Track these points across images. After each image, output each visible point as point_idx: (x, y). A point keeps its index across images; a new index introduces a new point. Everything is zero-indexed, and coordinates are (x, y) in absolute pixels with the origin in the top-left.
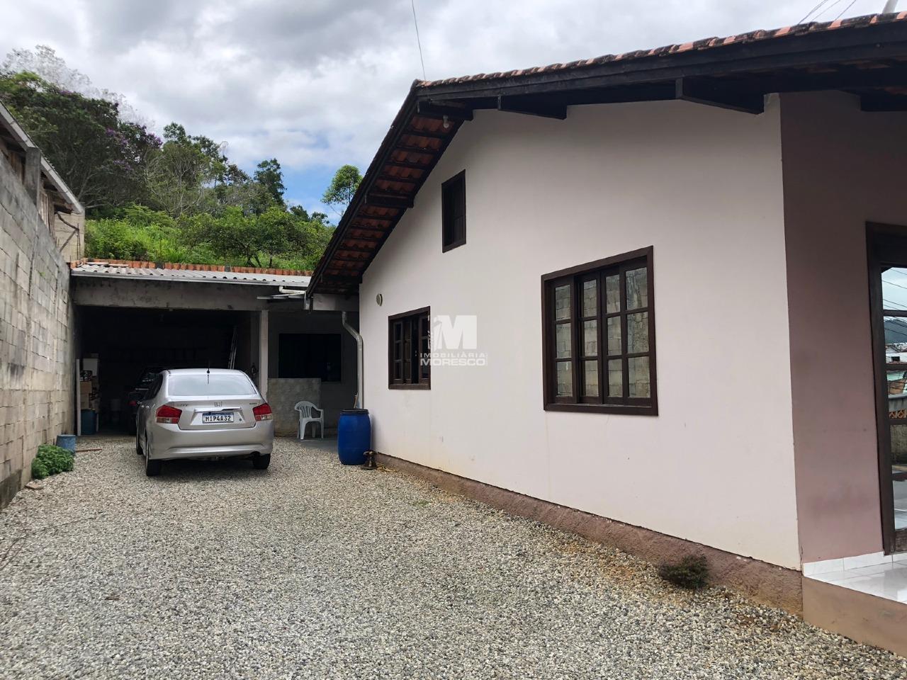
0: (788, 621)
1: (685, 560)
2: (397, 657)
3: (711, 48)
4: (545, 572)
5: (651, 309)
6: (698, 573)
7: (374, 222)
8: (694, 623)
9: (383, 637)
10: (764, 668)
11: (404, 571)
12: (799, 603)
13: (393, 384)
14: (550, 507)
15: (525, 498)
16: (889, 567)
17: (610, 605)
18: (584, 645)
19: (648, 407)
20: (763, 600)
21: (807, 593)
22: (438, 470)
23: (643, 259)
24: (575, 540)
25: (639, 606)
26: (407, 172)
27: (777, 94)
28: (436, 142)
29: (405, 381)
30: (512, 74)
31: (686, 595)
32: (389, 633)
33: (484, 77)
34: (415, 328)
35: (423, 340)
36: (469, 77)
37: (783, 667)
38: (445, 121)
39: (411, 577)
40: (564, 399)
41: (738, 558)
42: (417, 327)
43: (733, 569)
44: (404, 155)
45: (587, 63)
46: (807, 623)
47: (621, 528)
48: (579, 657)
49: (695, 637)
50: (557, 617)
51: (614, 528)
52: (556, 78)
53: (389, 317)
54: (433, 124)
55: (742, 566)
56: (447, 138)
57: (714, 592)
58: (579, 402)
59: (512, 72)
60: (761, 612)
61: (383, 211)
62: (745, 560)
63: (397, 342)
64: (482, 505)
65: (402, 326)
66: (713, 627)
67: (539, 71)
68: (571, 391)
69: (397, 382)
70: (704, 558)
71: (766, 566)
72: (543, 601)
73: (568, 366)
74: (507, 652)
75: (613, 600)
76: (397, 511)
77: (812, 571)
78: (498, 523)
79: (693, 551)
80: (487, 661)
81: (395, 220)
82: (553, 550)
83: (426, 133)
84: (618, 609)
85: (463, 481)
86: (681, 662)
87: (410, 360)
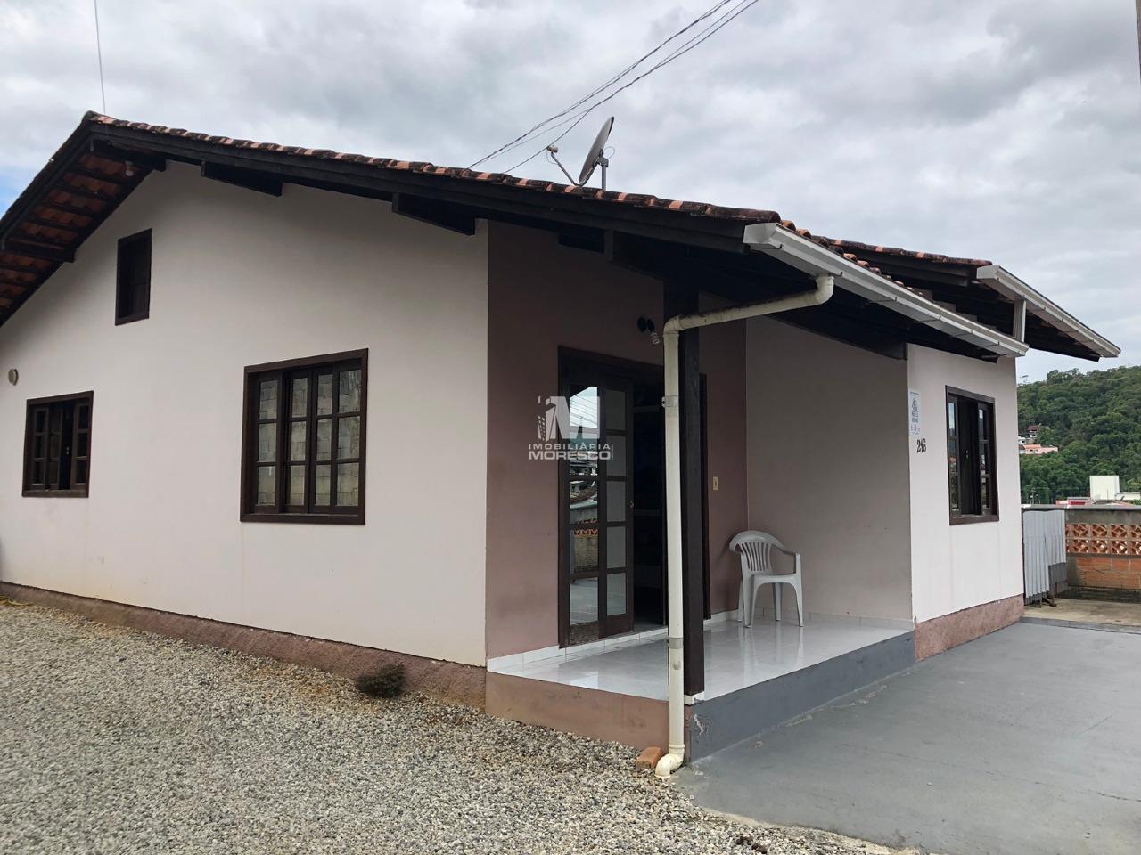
0: (472, 715)
1: (384, 670)
2: (55, 794)
3: (424, 174)
4: (233, 697)
5: (363, 413)
6: (393, 681)
7: (12, 274)
8: (386, 727)
9: (34, 779)
10: (443, 755)
11: (53, 713)
12: (482, 697)
13: (28, 490)
14: (242, 630)
15: (212, 623)
16: (563, 660)
17: (303, 721)
18: (273, 758)
19: (355, 515)
20: (453, 699)
21: (490, 687)
22: (94, 599)
23: (357, 361)
24: (269, 664)
25: (333, 718)
26: (67, 217)
27: (486, 220)
28: (113, 188)
29: (48, 487)
30: (221, 142)
31: (382, 703)
32: (41, 774)
33: (185, 134)
34: (68, 417)
35: (80, 435)
36: (165, 128)
37: (460, 751)
38: (128, 167)
39: (63, 718)
40: (264, 509)
41: (434, 662)
42: (72, 416)
43: (428, 673)
44: (64, 197)
45: (306, 153)
46: (488, 714)
47: (320, 645)
48: (267, 768)
49: (385, 738)
50: (245, 737)
51: (313, 646)
52: (271, 160)
53: (28, 401)
54: (111, 167)
55: (436, 670)
56: (128, 187)
57: (408, 698)
58: (283, 512)
59: (220, 138)
60: (449, 710)
61: (26, 261)
62: (440, 664)
63: (39, 434)
64: (155, 636)
65: (47, 413)
66: (403, 728)
67: (252, 146)
68: (274, 501)
69: (36, 487)
70: (401, 666)
71: (457, 666)
72: (230, 724)
73: (271, 470)
74: (188, 774)
75: (307, 715)
76: (37, 650)
77: (495, 666)
78: (174, 653)
79: (391, 660)
80: (165, 785)
81: (43, 276)
82: (243, 676)
83: (99, 174)
84: (311, 723)
85: (130, 610)
86: (368, 760)
87: (58, 459)
